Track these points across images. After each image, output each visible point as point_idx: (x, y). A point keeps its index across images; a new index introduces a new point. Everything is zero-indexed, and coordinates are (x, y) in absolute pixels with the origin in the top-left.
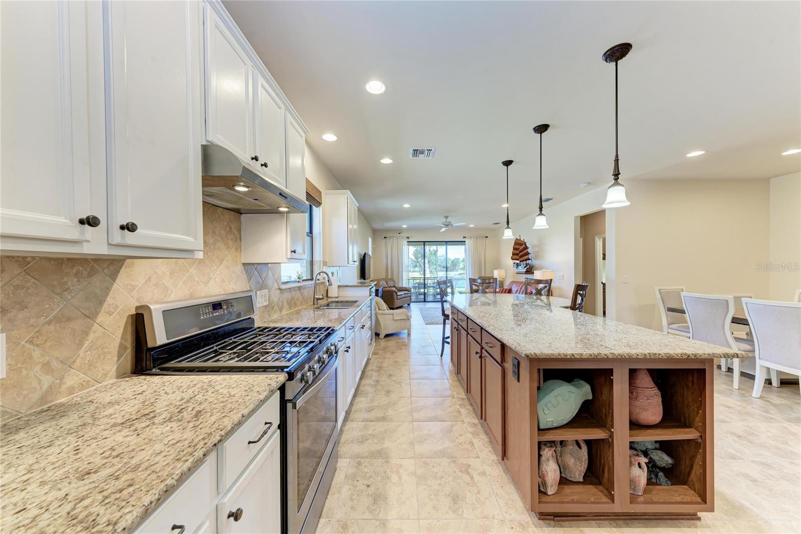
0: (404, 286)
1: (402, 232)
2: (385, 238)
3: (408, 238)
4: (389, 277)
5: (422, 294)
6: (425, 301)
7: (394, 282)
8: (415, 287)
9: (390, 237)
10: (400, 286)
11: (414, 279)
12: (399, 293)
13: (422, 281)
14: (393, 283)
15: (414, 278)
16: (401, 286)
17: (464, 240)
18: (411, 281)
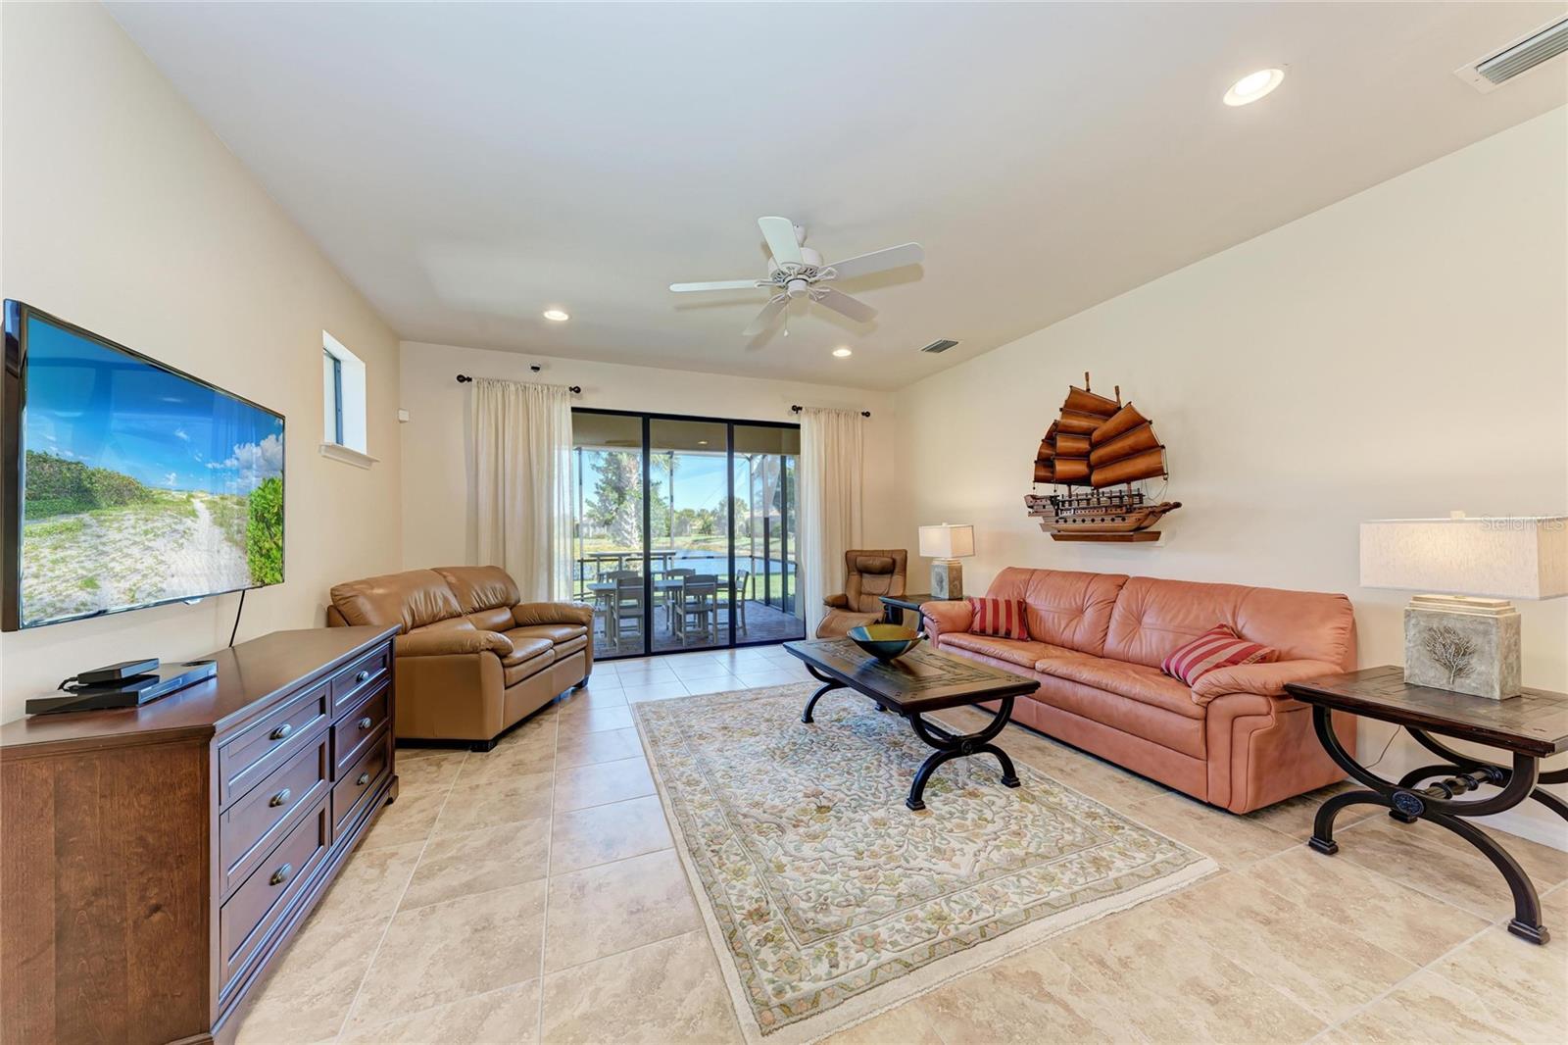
2: (461, 379)
3: (577, 390)
4: (485, 561)
7: (508, 580)
10: (541, 598)
11: (599, 558)
13: (638, 567)
14: (499, 586)
15: (598, 556)
17: (792, 419)
18: (590, 570)
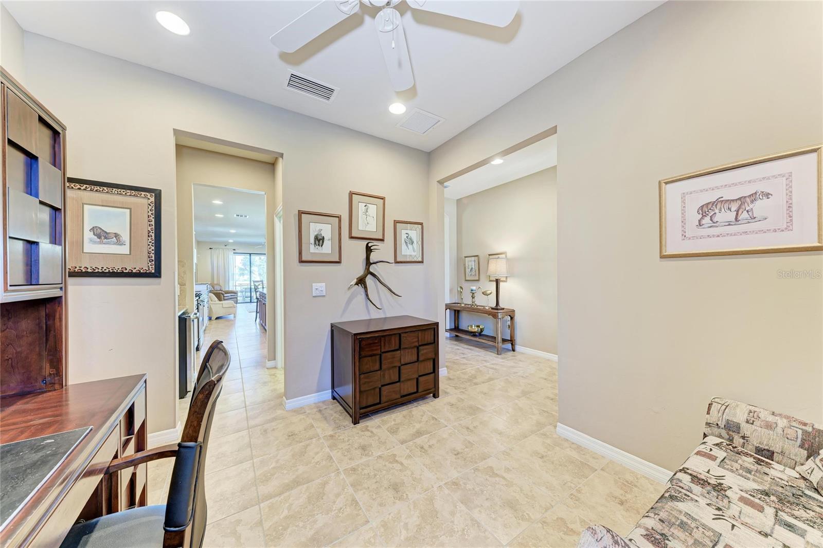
0: (230, 289)
1: (228, 245)
5: (248, 297)
6: (251, 302)
8: (242, 292)
9: (216, 249)
12: (225, 295)
16: (227, 290)
